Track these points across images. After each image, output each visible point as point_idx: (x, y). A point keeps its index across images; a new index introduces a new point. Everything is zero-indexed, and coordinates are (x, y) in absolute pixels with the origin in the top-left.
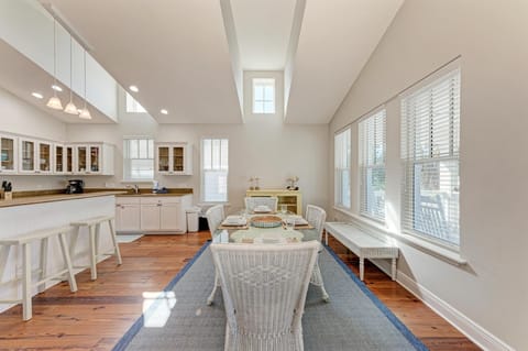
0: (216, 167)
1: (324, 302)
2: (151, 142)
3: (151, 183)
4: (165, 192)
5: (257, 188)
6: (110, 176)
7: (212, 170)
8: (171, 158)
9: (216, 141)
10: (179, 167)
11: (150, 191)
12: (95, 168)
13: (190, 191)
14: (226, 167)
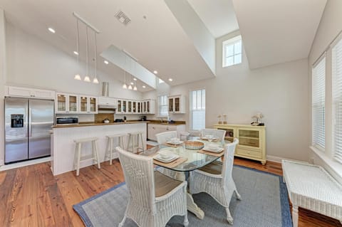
0: (199, 108)
1: (228, 222)
2: (166, 97)
3: (167, 118)
4: (173, 122)
5: (225, 123)
6: (154, 114)
7: (197, 110)
8: (174, 104)
9: (199, 92)
10: (177, 109)
11: (166, 122)
12: (148, 111)
13: (183, 123)
14: (204, 108)
